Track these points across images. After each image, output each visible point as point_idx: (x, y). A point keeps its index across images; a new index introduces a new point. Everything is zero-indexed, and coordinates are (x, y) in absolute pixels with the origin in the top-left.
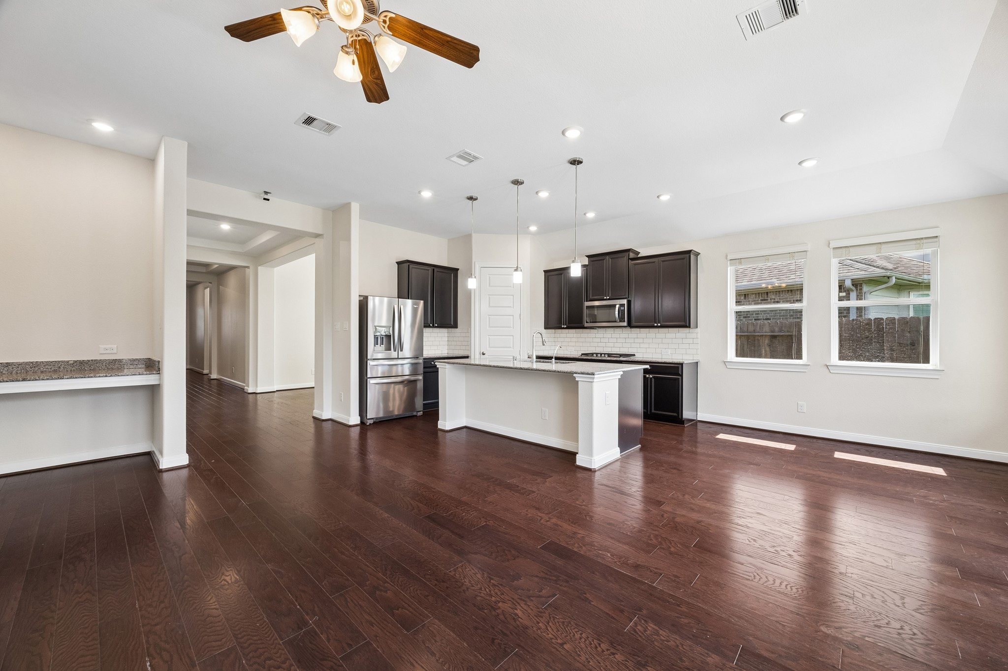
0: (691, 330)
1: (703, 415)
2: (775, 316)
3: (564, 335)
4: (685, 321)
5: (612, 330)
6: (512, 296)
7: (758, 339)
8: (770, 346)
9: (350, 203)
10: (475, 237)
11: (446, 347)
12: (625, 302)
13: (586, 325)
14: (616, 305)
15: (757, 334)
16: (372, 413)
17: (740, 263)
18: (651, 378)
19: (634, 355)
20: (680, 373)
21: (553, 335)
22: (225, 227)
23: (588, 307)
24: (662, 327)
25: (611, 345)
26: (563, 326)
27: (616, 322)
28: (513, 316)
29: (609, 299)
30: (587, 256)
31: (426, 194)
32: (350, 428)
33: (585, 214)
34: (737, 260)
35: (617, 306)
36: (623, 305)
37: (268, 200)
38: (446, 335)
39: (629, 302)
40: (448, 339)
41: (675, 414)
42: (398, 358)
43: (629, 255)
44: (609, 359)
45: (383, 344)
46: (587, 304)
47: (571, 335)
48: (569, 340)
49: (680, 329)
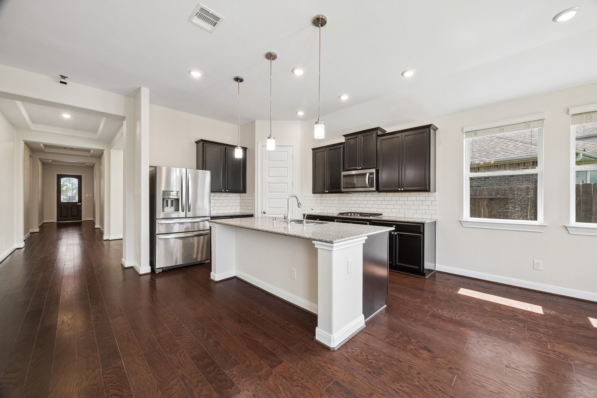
0: (430, 194)
1: (440, 267)
2: (484, 184)
3: (328, 198)
4: (426, 186)
5: (364, 194)
6: (287, 168)
7: (478, 201)
8: (488, 206)
9: (139, 89)
10: (257, 123)
11: (239, 207)
12: (374, 171)
13: (343, 190)
14: (366, 173)
15: (477, 197)
16: (161, 263)
17: (476, 135)
18: (396, 235)
19: (382, 214)
20: (422, 231)
21: (319, 198)
22: (66, 116)
23: (344, 176)
24: (405, 191)
25: (364, 206)
26: (326, 191)
27: (366, 187)
28: (287, 183)
29: (361, 169)
30: (344, 136)
31: (196, 74)
32: (140, 277)
33: (340, 97)
34: (473, 132)
35: (368, 174)
36: (372, 174)
37: (66, 83)
38: (239, 198)
39: (377, 172)
40: (240, 201)
41: (417, 267)
42: (186, 217)
43: (377, 132)
44: (361, 217)
45: (172, 206)
46: (344, 173)
47: (333, 198)
48: (331, 202)
49: (420, 193)
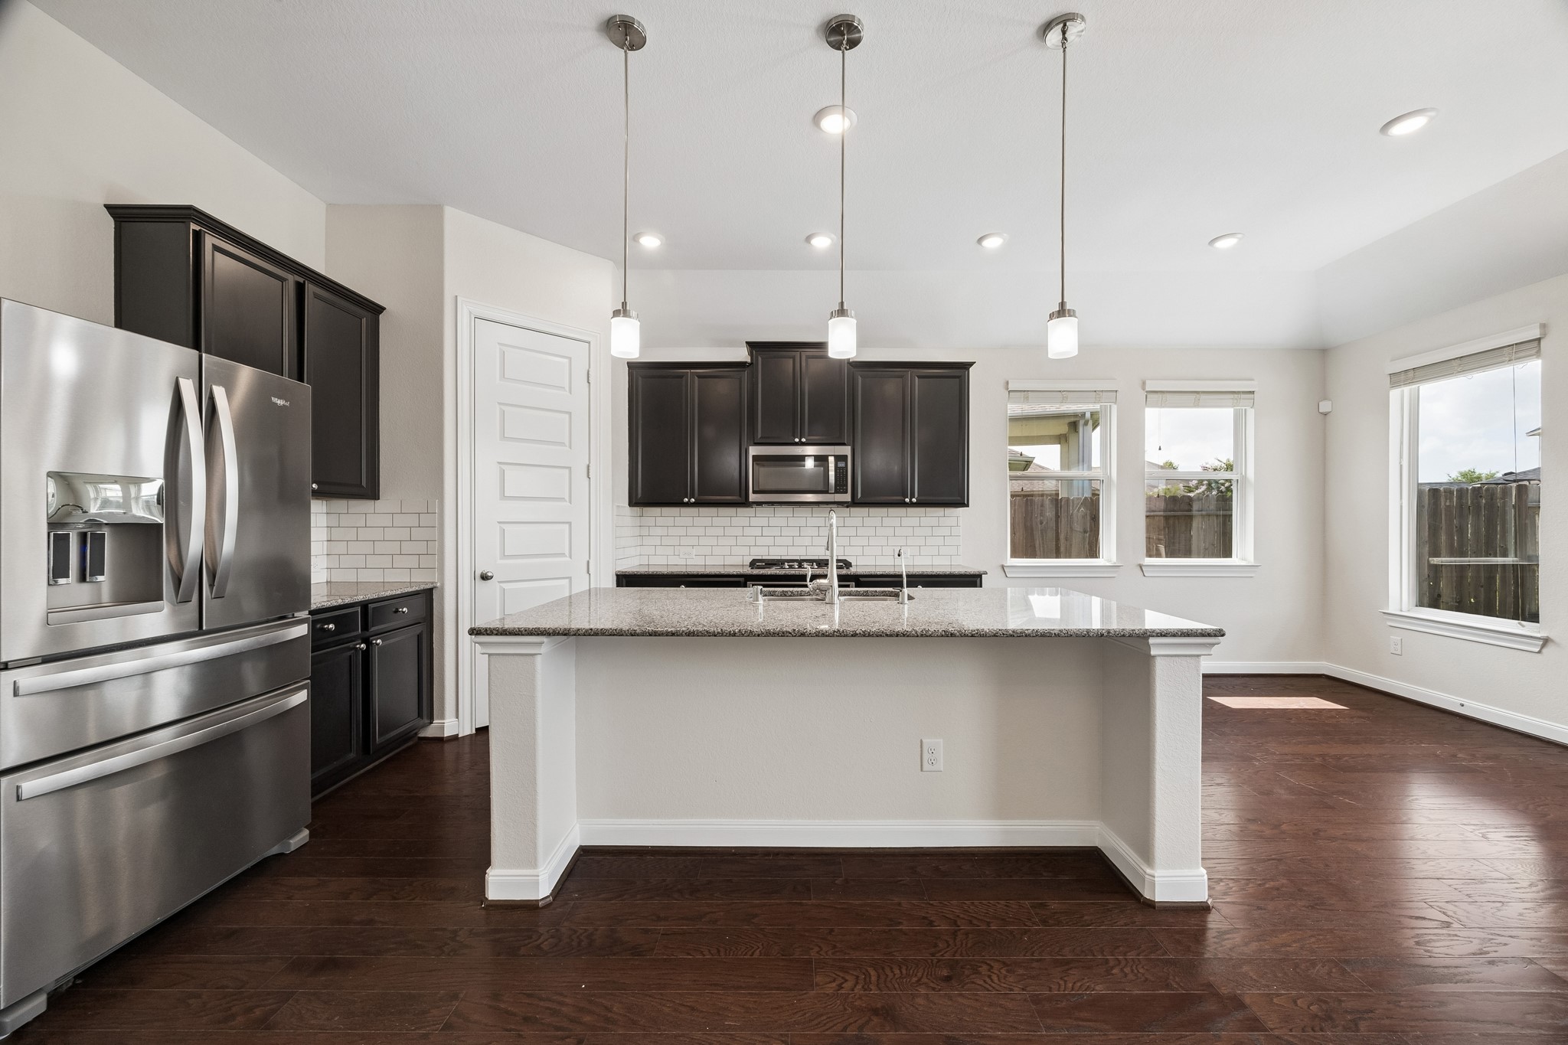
0: (947, 511)
4: (961, 495)
6: (567, 416)
12: (846, 450)
13: (752, 498)
14: (827, 457)
17: (1027, 399)
23: (758, 458)
27: (826, 492)
28: (570, 468)
29: (807, 444)
30: (748, 344)
34: (1022, 393)
35: (831, 459)
36: (843, 458)
46: (756, 450)
49: (928, 509)
